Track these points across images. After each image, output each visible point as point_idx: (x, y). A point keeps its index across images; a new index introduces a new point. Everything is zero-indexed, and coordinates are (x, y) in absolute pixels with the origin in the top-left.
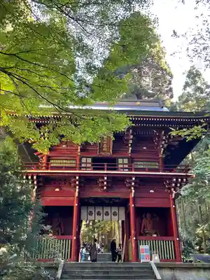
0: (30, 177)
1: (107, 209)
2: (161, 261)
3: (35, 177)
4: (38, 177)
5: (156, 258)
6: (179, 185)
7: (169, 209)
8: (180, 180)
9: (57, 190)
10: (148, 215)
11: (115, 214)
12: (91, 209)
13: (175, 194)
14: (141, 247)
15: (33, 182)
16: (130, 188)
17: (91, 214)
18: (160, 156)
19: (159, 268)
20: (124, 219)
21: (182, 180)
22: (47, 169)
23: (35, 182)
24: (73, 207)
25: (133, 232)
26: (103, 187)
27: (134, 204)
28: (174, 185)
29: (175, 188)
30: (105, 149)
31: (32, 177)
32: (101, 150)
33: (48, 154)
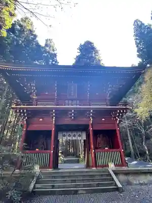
0: (21, 111)
1: (74, 133)
2: (115, 166)
3: (25, 111)
4: (27, 111)
5: (112, 166)
6: (121, 114)
7: (115, 130)
8: (122, 111)
9: (41, 120)
10: (101, 136)
11: (79, 136)
12: (64, 133)
13: (119, 121)
15: (24, 114)
16: (89, 117)
17: (64, 136)
18: (107, 98)
19: (116, 173)
20: (85, 139)
21: (123, 111)
23: (26, 114)
24: (51, 131)
25: (92, 146)
26: (71, 118)
27: (92, 128)
28: (118, 114)
29: (118, 117)
30: (72, 94)
31: (23, 111)
32: (70, 95)
33: (36, 97)
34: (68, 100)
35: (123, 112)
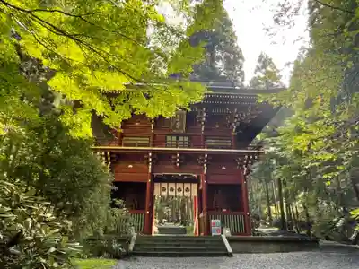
0: (103, 153)
1: (180, 185)
2: (232, 234)
3: (108, 154)
4: (111, 153)
5: (227, 232)
6: (250, 162)
7: (240, 185)
8: (251, 157)
9: (131, 166)
11: (187, 190)
12: (164, 185)
13: (247, 171)
14: (212, 221)
15: (107, 158)
16: (202, 165)
17: (164, 189)
18: (233, 134)
19: (230, 241)
22: (120, 145)
23: (109, 159)
24: (146, 184)
25: (205, 207)
26: (175, 164)
27: (206, 180)
28: (245, 162)
29: (246, 165)
30: (178, 127)
31: (106, 153)
32: (174, 127)
33: (122, 131)
34: (172, 135)
35: (254, 158)
